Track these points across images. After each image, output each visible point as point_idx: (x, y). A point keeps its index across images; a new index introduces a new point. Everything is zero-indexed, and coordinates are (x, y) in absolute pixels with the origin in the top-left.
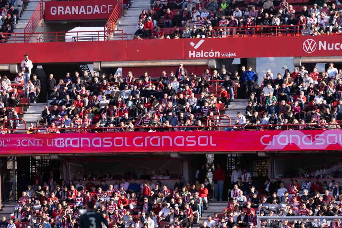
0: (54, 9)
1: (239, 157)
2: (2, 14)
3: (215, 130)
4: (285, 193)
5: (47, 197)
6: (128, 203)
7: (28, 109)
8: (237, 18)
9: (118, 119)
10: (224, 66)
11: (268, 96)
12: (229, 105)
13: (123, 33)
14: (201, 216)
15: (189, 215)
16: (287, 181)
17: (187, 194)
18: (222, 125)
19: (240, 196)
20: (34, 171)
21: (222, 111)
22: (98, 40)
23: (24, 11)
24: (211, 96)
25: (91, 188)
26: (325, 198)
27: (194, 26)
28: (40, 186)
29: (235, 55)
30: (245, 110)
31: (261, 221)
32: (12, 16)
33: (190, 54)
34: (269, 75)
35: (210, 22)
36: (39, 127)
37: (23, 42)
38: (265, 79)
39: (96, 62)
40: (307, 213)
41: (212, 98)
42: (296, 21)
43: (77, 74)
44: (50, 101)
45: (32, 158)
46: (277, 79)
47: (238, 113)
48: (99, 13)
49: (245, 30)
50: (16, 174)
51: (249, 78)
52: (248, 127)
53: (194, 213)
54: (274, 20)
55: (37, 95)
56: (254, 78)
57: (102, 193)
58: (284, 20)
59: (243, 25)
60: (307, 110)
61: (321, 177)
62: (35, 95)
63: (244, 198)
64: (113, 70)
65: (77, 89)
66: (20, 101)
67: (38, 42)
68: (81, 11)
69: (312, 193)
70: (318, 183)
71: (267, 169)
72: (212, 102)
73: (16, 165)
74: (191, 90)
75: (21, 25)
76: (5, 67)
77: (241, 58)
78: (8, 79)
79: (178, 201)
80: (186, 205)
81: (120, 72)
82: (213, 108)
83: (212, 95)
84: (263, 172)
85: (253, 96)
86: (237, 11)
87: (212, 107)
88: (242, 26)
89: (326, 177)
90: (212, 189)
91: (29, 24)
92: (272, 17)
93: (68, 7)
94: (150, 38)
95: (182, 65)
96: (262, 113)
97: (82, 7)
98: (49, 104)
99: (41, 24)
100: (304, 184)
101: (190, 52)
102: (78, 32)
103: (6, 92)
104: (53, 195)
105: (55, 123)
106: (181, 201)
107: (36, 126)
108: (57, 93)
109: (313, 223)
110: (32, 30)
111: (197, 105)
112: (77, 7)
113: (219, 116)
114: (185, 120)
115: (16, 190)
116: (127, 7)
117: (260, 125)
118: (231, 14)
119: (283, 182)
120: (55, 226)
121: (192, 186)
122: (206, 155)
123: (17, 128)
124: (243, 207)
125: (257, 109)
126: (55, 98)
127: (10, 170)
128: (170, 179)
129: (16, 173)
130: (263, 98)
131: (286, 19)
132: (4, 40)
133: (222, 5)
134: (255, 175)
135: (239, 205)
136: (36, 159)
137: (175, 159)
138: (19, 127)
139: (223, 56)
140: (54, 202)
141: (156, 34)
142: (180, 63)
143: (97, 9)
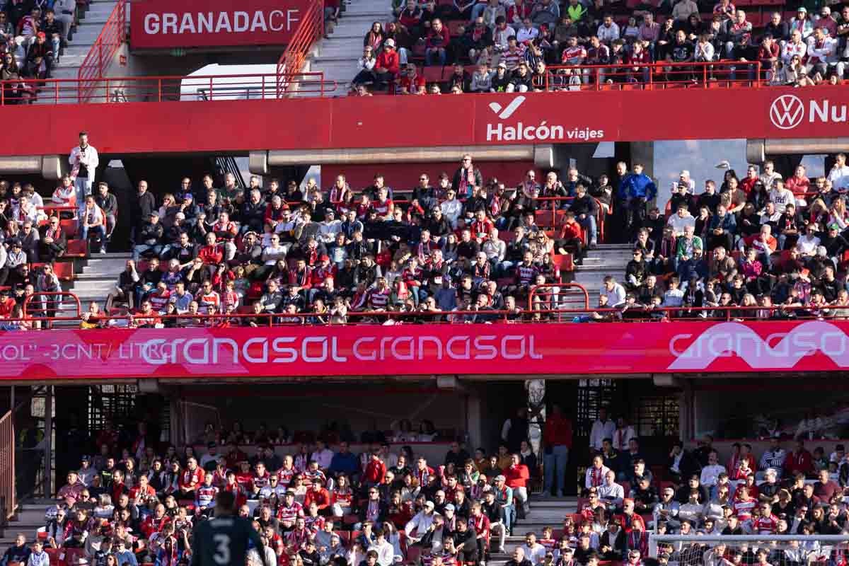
0: (152, 20)
1: (607, 387)
2: (24, 32)
3: (548, 319)
4: (720, 477)
5: (129, 486)
6: (328, 501)
7: (84, 268)
8: (608, 42)
9: (308, 292)
10: (573, 161)
11: (681, 237)
12: (584, 259)
13: (324, 79)
14: (511, 535)
15: (481, 532)
16: (726, 446)
17: (477, 478)
18: (566, 309)
19: (608, 485)
20: (98, 422)
21: (568, 274)
22: (260, 97)
23: (79, 24)
24: (541, 235)
25: (238, 464)
26: (819, 489)
27: (500, 61)
28: (112, 460)
29: (600, 134)
30: (623, 270)
31: (659, 545)
32: (49, 38)
33: (490, 132)
34: (685, 184)
35: (539, 53)
36: (113, 312)
37: (76, 101)
38: (674, 195)
39: (256, 151)
40: (773, 527)
41: (542, 241)
42: (754, 51)
43: (209, 182)
44: (141, 248)
45: (94, 388)
46: (706, 195)
47: (607, 278)
48: (265, 29)
49: (628, 73)
50: (52, 428)
51: (635, 191)
52: (632, 313)
53: (492, 525)
54: (700, 47)
55: (108, 233)
56: (649, 191)
57: (265, 476)
58: (724, 47)
59: (622, 59)
60: (778, 270)
61: (811, 436)
62: (104, 233)
63: (617, 490)
64: (299, 171)
65: (206, 219)
66: (67, 248)
67: (112, 101)
68: (219, 26)
69: (787, 476)
70: (802, 452)
71: (676, 418)
72: (543, 251)
73: (53, 406)
74: (489, 222)
75: (70, 60)
76: (31, 164)
77: (616, 143)
78: (36, 194)
79: (454, 495)
80: (474, 507)
81: (314, 176)
82: (545, 266)
83: (543, 233)
84: (667, 423)
85: (644, 237)
86: (608, 26)
87: (541, 264)
88: (619, 62)
89: (823, 438)
90: (539, 468)
91: (92, 56)
92: (695, 41)
93: (188, 16)
94: (391, 92)
95: (469, 158)
96: (666, 277)
97: (224, 15)
98: (137, 254)
99: (121, 56)
100: (768, 455)
101: (490, 126)
102: (211, 77)
103: (32, 226)
104: (144, 481)
105: (153, 304)
106: (461, 496)
107: (106, 311)
108: (157, 228)
109: (788, 553)
110: (96, 73)
111: (505, 259)
112: (211, 15)
113: (559, 286)
114: (475, 295)
115: (51, 469)
116: (334, 14)
117: (661, 307)
118: (594, 32)
119: (715, 451)
120: (148, 558)
121: (489, 460)
122: (526, 383)
123: (57, 315)
124: (614, 513)
125: (652, 268)
126: (153, 241)
127: (38, 419)
128: (434, 441)
129: (54, 426)
130: (669, 242)
131: (730, 44)
132: (29, 96)
133: (571, 10)
134: (647, 431)
135: (604, 507)
136: (104, 391)
137: (447, 391)
138: (61, 311)
139: (570, 136)
140: (147, 498)
141: (405, 81)
142: (465, 153)
143: (259, 21)
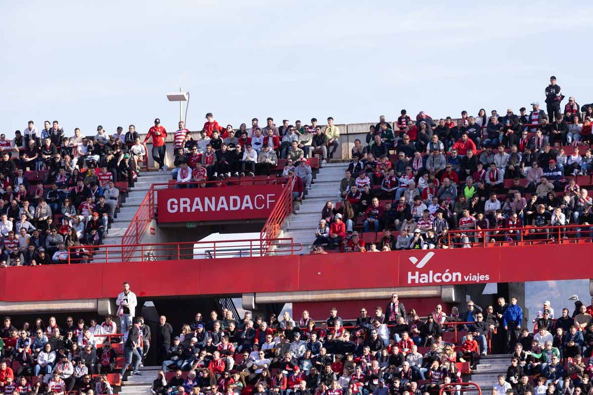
2: (83, 213)
12: (477, 365)
13: (294, 242)
22: (249, 256)
29: (487, 277)
33: (410, 277)
37: (121, 260)
39: (246, 293)
43: (215, 315)
48: (251, 208)
55: (144, 353)
64: (277, 307)
67: (146, 260)
68: (220, 206)
75: (116, 232)
76: (89, 305)
81: (288, 310)
85: (519, 349)
91: (131, 228)
93: (197, 199)
94: (341, 251)
96: (535, 377)
97: (222, 198)
99: (152, 229)
101: (410, 274)
102: (214, 242)
108: (178, 349)
110: (135, 240)
112: (213, 198)
113: (460, 384)
114: (402, 391)
116: (300, 197)
125: (526, 371)
126: (176, 358)
132: (87, 257)
139: (466, 280)
142: (393, 293)
143: (247, 202)
